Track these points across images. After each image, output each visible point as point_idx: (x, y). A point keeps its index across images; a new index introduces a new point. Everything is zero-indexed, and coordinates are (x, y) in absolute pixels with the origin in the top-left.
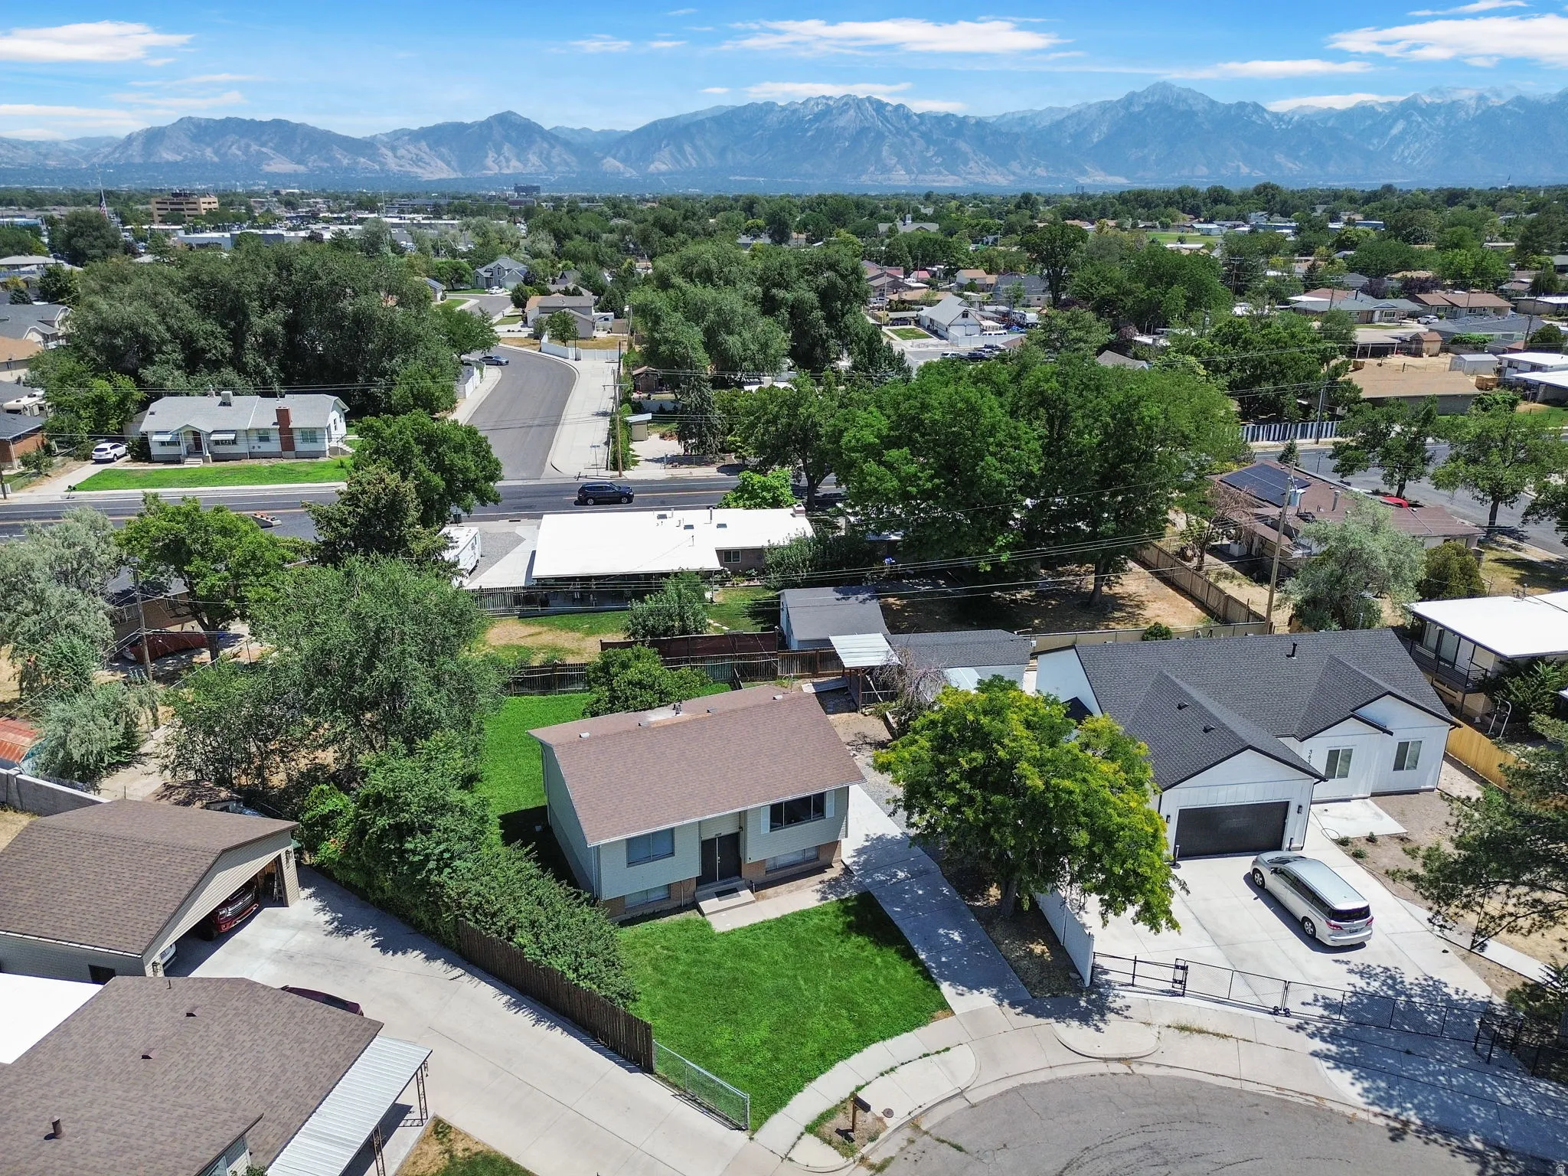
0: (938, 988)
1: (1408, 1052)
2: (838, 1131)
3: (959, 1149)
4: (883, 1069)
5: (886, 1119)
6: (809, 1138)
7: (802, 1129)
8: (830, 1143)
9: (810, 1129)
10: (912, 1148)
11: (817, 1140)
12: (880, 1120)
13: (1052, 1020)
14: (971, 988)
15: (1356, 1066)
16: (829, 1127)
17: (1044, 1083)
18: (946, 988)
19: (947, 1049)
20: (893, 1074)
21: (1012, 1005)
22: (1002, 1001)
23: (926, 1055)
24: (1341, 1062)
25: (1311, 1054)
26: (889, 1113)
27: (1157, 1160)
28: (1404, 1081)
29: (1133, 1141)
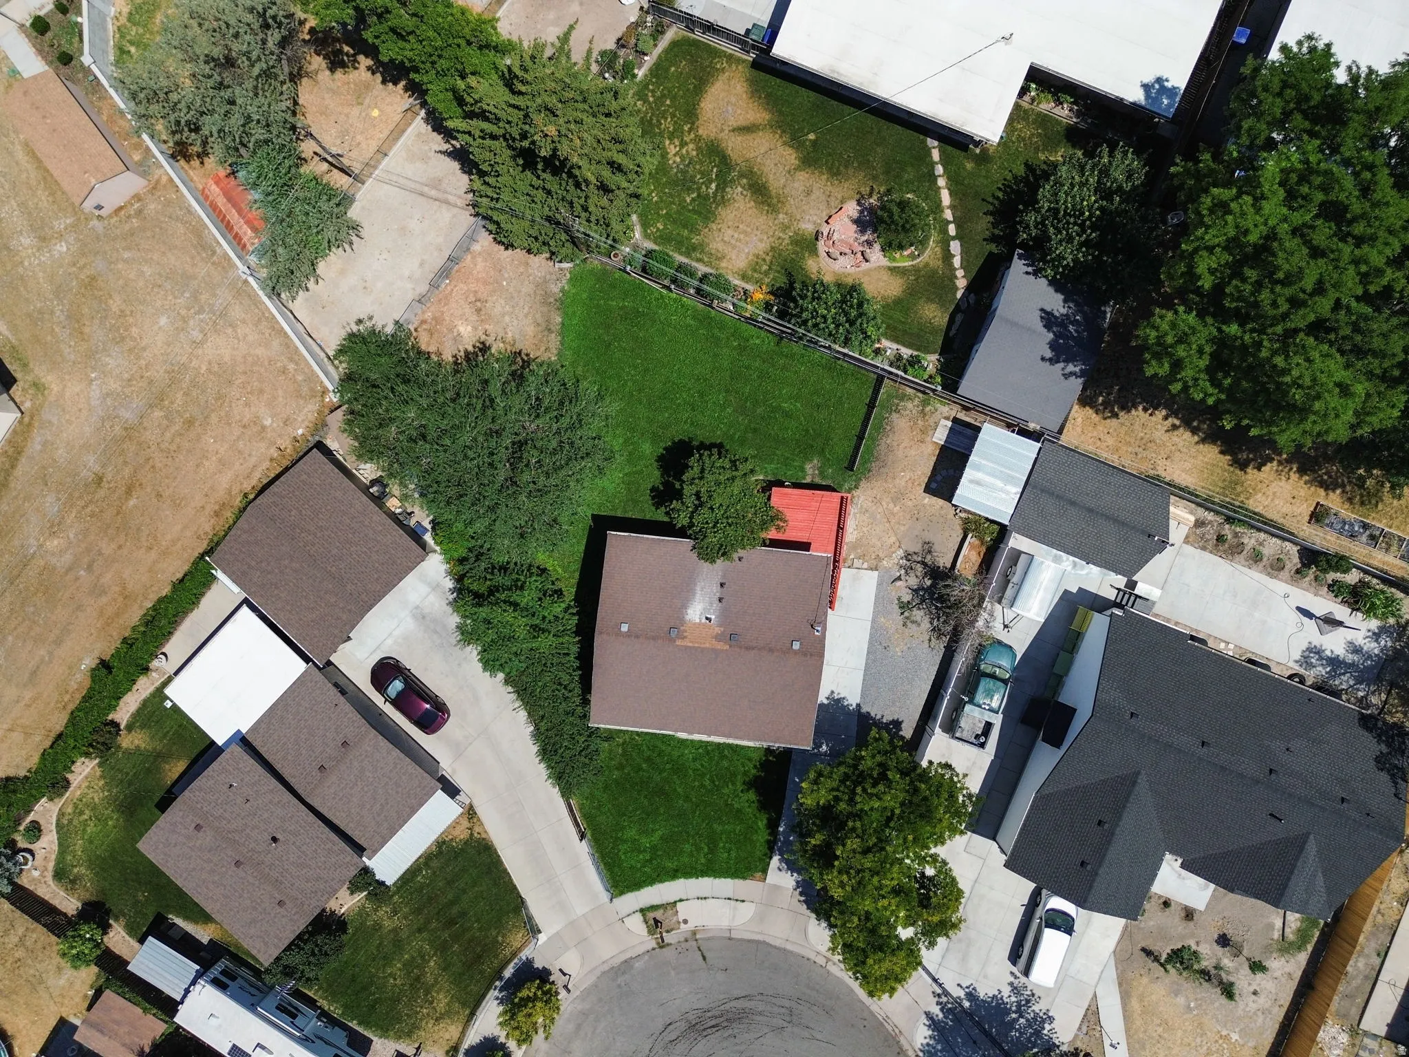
0: (771, 858)
1: (975, 1042)
2: (654, 919)
3: (704, 958)
4: (700, 896)
5: (682, 924)
6: (639, 916)
7: (638, 909)
8: (647, 923)
9: (642, 910)
10: (683, 945)
11: (642, 918)
12: (679, 922)
13: (814, 916)
14: (789, 869)
15: (938, 1031)
16: (651, 915)
17: (775, 947)
18: (775, 861)
19: (743, 901)
20: (703, 901)
21: (801, 894)
22: (798, 887)
23: (729, 899)
24: (933, 1023)
25: (925, 1013)
26: (685, 922)
27: (788, 1019)
28: (952, 1053)
29: (787, 1003)
